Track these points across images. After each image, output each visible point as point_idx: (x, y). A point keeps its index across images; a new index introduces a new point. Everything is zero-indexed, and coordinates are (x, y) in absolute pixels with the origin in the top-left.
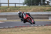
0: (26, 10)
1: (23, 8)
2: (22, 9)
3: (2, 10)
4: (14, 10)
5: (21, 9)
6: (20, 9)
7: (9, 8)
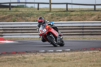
0: (84, 17)
1: (79, 13)
2: (75, 15)
3: (36, 16)
4: (59, 17)
5: (73, 15)
6: (71, 16)
7: (50, 13)
